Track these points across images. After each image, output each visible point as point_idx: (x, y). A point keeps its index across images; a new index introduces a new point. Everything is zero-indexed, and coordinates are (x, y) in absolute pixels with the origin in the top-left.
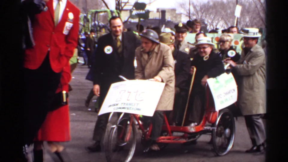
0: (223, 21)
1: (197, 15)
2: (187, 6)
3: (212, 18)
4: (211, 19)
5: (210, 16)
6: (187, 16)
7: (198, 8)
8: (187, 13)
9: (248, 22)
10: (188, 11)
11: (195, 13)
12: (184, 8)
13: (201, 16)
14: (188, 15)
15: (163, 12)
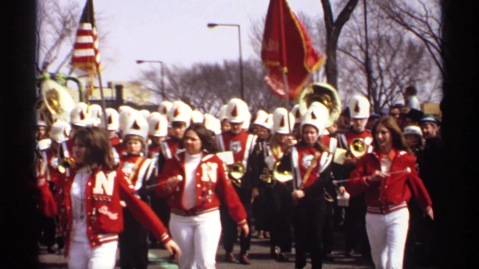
0: (220, 100)
1: (176, 91)
2: (159, 76)
3: (202, 95)
4: (200, 97)
5: (197, 92)
6: (158, 93)
7: (177, 80)
8: (159, 87)
9: (262, 100)
10: (160, 85)
11: (172, 87)
12: (154, 81)
13: (184, 93)
14: (160, 91)
15: (119, 88)
